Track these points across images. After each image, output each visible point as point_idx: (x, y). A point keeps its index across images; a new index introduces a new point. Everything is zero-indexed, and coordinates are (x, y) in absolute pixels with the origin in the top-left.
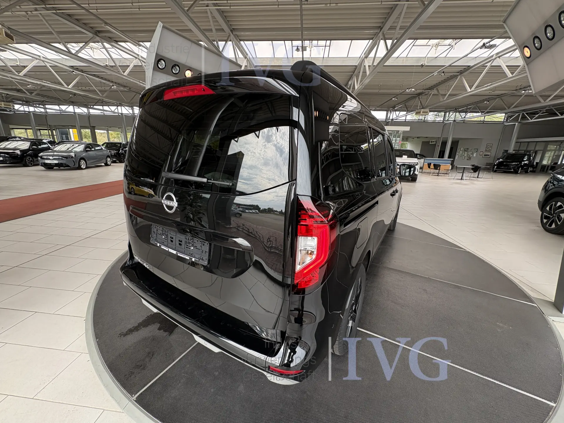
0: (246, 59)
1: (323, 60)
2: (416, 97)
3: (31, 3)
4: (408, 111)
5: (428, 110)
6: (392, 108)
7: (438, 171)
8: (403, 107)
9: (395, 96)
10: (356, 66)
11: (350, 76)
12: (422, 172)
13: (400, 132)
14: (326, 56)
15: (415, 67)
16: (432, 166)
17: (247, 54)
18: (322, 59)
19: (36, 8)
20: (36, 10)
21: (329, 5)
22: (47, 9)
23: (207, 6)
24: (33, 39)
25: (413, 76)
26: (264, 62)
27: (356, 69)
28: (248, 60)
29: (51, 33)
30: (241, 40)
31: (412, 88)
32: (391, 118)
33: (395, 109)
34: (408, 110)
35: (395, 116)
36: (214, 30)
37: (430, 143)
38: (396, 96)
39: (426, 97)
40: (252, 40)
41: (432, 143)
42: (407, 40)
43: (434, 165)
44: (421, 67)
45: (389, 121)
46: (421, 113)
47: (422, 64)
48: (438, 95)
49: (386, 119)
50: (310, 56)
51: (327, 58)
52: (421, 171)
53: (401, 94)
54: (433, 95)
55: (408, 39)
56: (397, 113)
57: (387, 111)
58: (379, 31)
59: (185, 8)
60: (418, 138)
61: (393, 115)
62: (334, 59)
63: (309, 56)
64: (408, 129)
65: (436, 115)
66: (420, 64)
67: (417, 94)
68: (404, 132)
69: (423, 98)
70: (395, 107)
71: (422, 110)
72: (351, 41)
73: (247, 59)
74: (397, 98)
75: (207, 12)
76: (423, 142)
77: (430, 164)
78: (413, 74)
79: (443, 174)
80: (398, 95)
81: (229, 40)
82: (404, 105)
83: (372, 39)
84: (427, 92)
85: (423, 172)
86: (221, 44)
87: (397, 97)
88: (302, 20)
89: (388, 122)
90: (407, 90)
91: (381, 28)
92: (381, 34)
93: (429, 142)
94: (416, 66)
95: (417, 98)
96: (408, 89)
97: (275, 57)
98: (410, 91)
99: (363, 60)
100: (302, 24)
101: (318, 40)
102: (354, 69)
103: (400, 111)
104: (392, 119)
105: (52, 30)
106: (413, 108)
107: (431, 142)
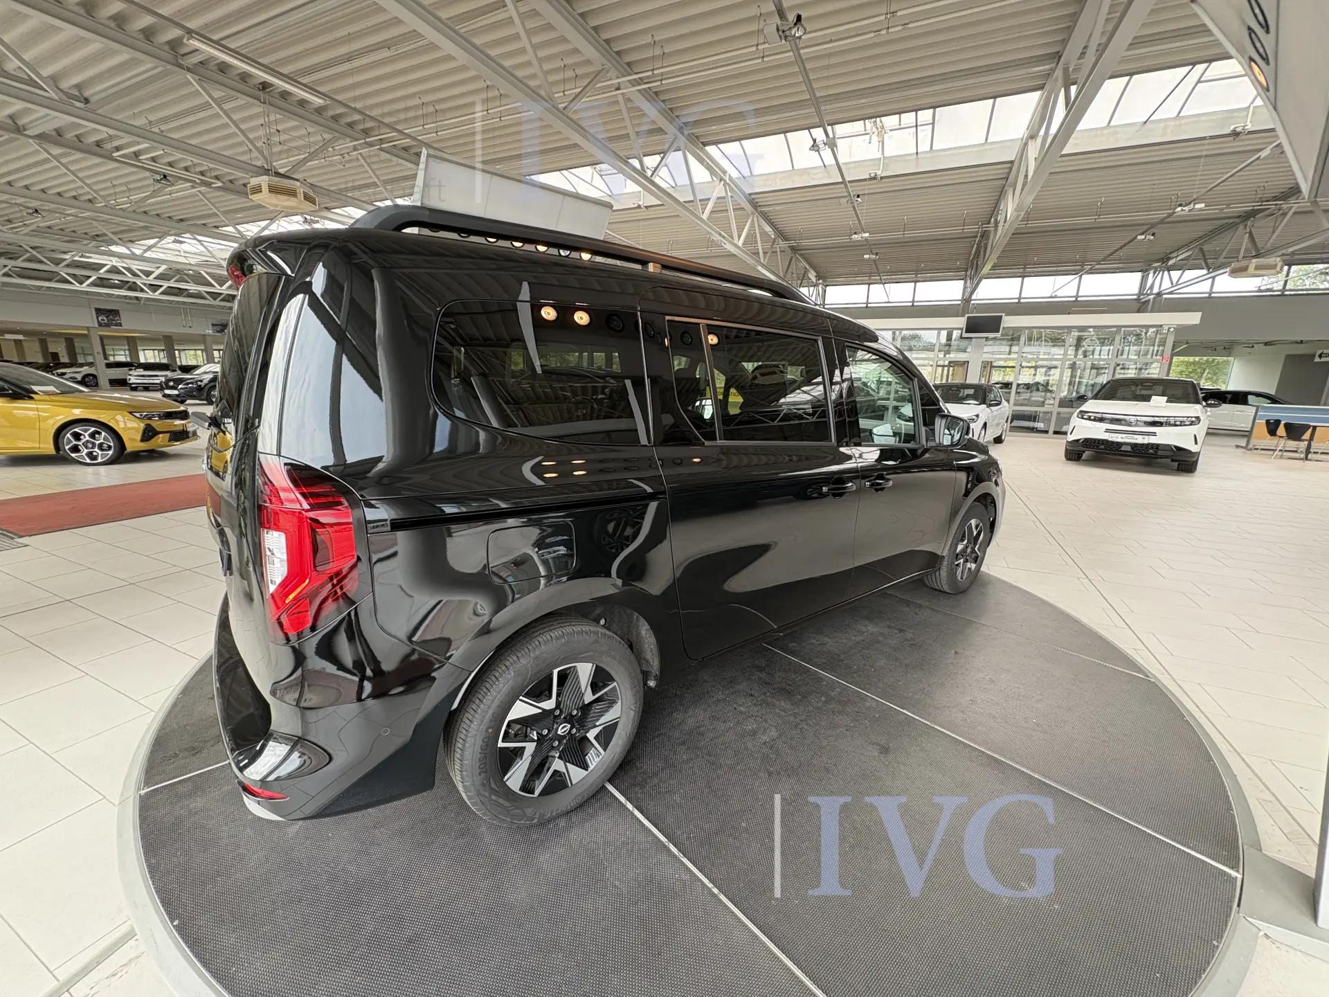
0: (722, 183)
1: (917, 158)
2: (1237, 224)
3: (348, 140)
4: (1209, 269)
5: (1276, 260)
6: (1157, 261)
7: (1303, 445)
8: (1193, 257)
9: (1149, 229)
10: (1012, 162)
11: (999, 190)
12: (1245, 448)
13: (1166, 328)
14: (925, 147)
15: (1207, 142)
16: (1281, 431)
17: (725, 172)
18: (915, 156)
19: (355, 145)
20: (355, 149)
21: (884, 32)
22: (371, 145)
23: (618, 89)
24: (349, 200)
25: (1201, 168)
26: (770, 182)
27: (1011, 169)
28: (728, 184)
29: (374, 185)
30: (705, 144)
31: (1196, 201)
32: (1156, 290)
33: (1171, 262)
34: (1211, 262)
35: (1166, 284)
36: (633, 135)
37: (1317, 359)
38: (1150, 227)
39: (1270, 221)
40: (739, 139)
41: (1323, 360)
42: (1107, 81)
43: (1287, 426)
44: (1231, 138)
45: (1149, 300)
46: (1251, 269)
47: (1234, 130)
48: (1311, 212)
49: (1140, 293)
50: (883, 153)
51: (926, 152)
52: (1244, 445)
53: (1162, 222)
54: (1295, 213)
55: (1111, 77)
56: (1175, 274)
57: (1145, 271)
58: (1054, 65)
59: (560, 106)
60: (1266, 344)
61: (1163, 282)
62: (947, 153)
63: (879, 155)
64: (1194, 318)
65: (1321, 273)
66: (1227, 131)
67: (1239, 217)
68: (1180, 330)
69: (1260, 226)
70: (1169, 259)
71: (1254, 261)
72: (991, 101)
73: (725, 181)
74: (1153, 235)
75: (617, 102)
76: (1289, 357)
77: (1278, 422)
78: (1202, 160)
79: (1322, 453)
80: (1153, 225)
81: (675, 146)
82: (1197, 250)
83: (1041, 88)
84: (1272, 206)
85: (1251, 446)
86: (651, 161)
87: (1153, 230)
88: (809, 82)
89: (1146, 301)
90: (1179, 209)
91: (1058, 56)
92: (1059, 73)
93: (1313, 356)
94: (1212, 137)
95: (1241, 227)
96: (1180, 205)
97: (795, 168)
98: (1190, 210)
99: (1026, 144)
100: (811, 90)
101: (900, 113)
102: (1007, 171)
103: (1181, 267)
104: (1159, 294)
105: (376, 180)
106: (1225, 258)
107: (1320, 356)
